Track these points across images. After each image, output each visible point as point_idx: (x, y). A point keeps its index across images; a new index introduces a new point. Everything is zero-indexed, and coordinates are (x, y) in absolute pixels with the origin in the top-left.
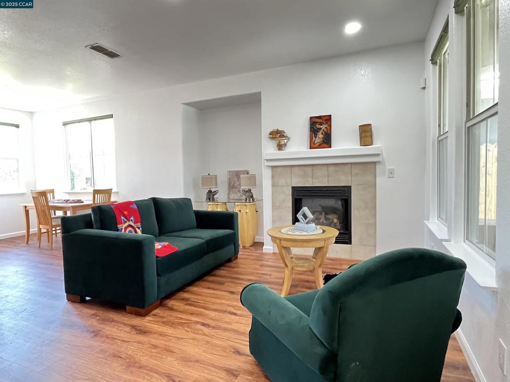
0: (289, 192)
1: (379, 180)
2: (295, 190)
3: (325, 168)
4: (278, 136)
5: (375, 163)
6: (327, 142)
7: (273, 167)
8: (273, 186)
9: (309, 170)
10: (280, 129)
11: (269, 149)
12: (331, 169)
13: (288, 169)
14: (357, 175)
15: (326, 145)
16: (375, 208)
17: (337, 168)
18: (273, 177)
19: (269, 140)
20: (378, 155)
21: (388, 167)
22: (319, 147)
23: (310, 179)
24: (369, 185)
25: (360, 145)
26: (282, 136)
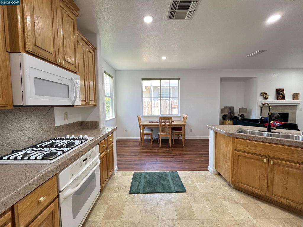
1: (298, 111)
5: (296, 106)
6: (283, 98)
10: (265, 92)
11: (260, 100)
12: (283, 107)
14: (291, 109)
20: (299, 103)
21: (300, 107)
22: (281, 100)
24: (294, 113)
25: (294, 100)
26: (266, 95)
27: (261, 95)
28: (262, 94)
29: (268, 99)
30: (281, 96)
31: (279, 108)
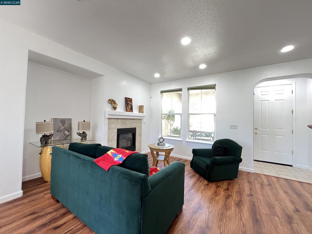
0: (116, 131)
1: (143, 126)
2: (118, 130)
3: (129, 120)
4: (112, 102)
5: (142, 119)
6: (131, 110)
7: (109, 119)
8: (109, 129)
9: (124, 120)
10: (113, 99)
11: (108, 108)
12: (131, 120)
13: (116, 120)
14: (138, 123)
15: (131, 111)
16: (141, 136)
17: (133, 120)
18: (109, 124)
19: (108, 104)
20: (144, 117)
21: (145, 121)
22: (129, 111)
23: (124, 125)
24: (141, 127)
25: (140, 112)
26: (115, 103)
27: (109, 103)
28: (109, 102)
29: (117, 109)
30: (130, 107)
31: (128, 122)
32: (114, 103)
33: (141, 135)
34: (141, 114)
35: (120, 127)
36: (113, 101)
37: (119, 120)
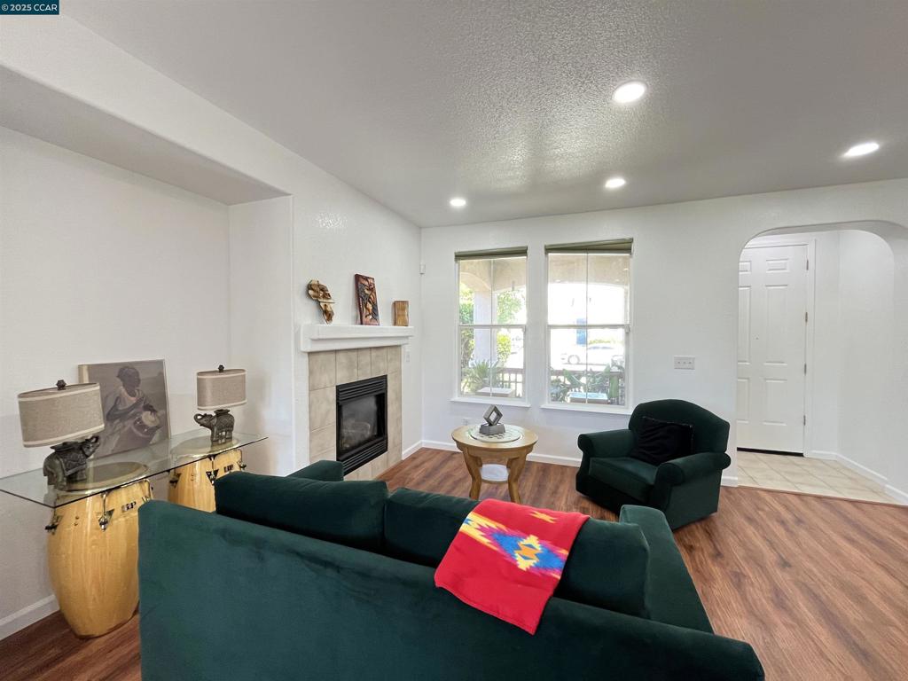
0: (332, 396)
1: (404, 366)
2: (340, 389)
3: (368, 352)
4: (317, 293)
5: (400, 346)
6: (375, 316)
7: (310, 354)
8: (312, 389)
9: (355, 355)
10: (321, 283)
12: (374, 353)
13: (332, 356)
14: (391, 360)
15: (375, 322)
16: (401, 399)
17: (379, 353)
18: (311, 372)
20: (407, 337)
22: (370, 323)
23: (355, 371)
24: (398, 372)
25: (395, 324)
26: (326, 296)
27: (309, 295)
28: (311, 292)
29: (334, 319)
30: (370, 306)
31: (365, 358)
32: (324, 297)
33: (399, 399)
34: (399, 330)
35: (344, 378)
36: (323, 289)
37: (341, 356)
